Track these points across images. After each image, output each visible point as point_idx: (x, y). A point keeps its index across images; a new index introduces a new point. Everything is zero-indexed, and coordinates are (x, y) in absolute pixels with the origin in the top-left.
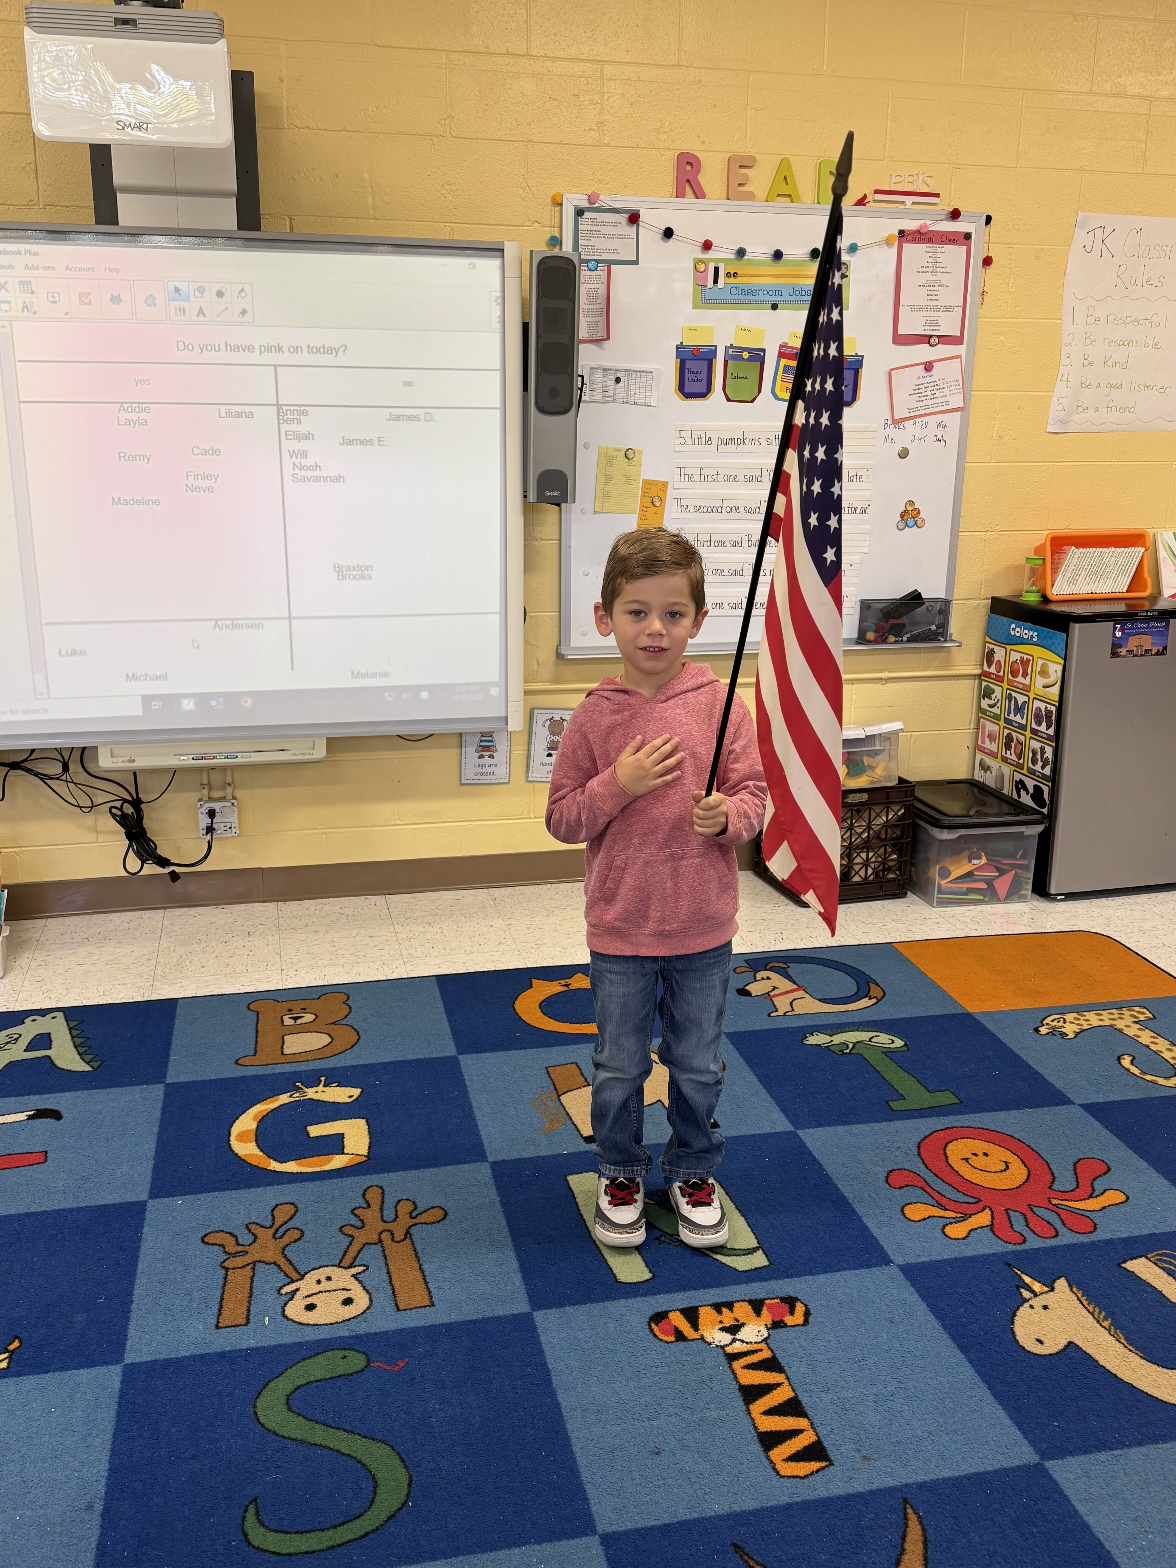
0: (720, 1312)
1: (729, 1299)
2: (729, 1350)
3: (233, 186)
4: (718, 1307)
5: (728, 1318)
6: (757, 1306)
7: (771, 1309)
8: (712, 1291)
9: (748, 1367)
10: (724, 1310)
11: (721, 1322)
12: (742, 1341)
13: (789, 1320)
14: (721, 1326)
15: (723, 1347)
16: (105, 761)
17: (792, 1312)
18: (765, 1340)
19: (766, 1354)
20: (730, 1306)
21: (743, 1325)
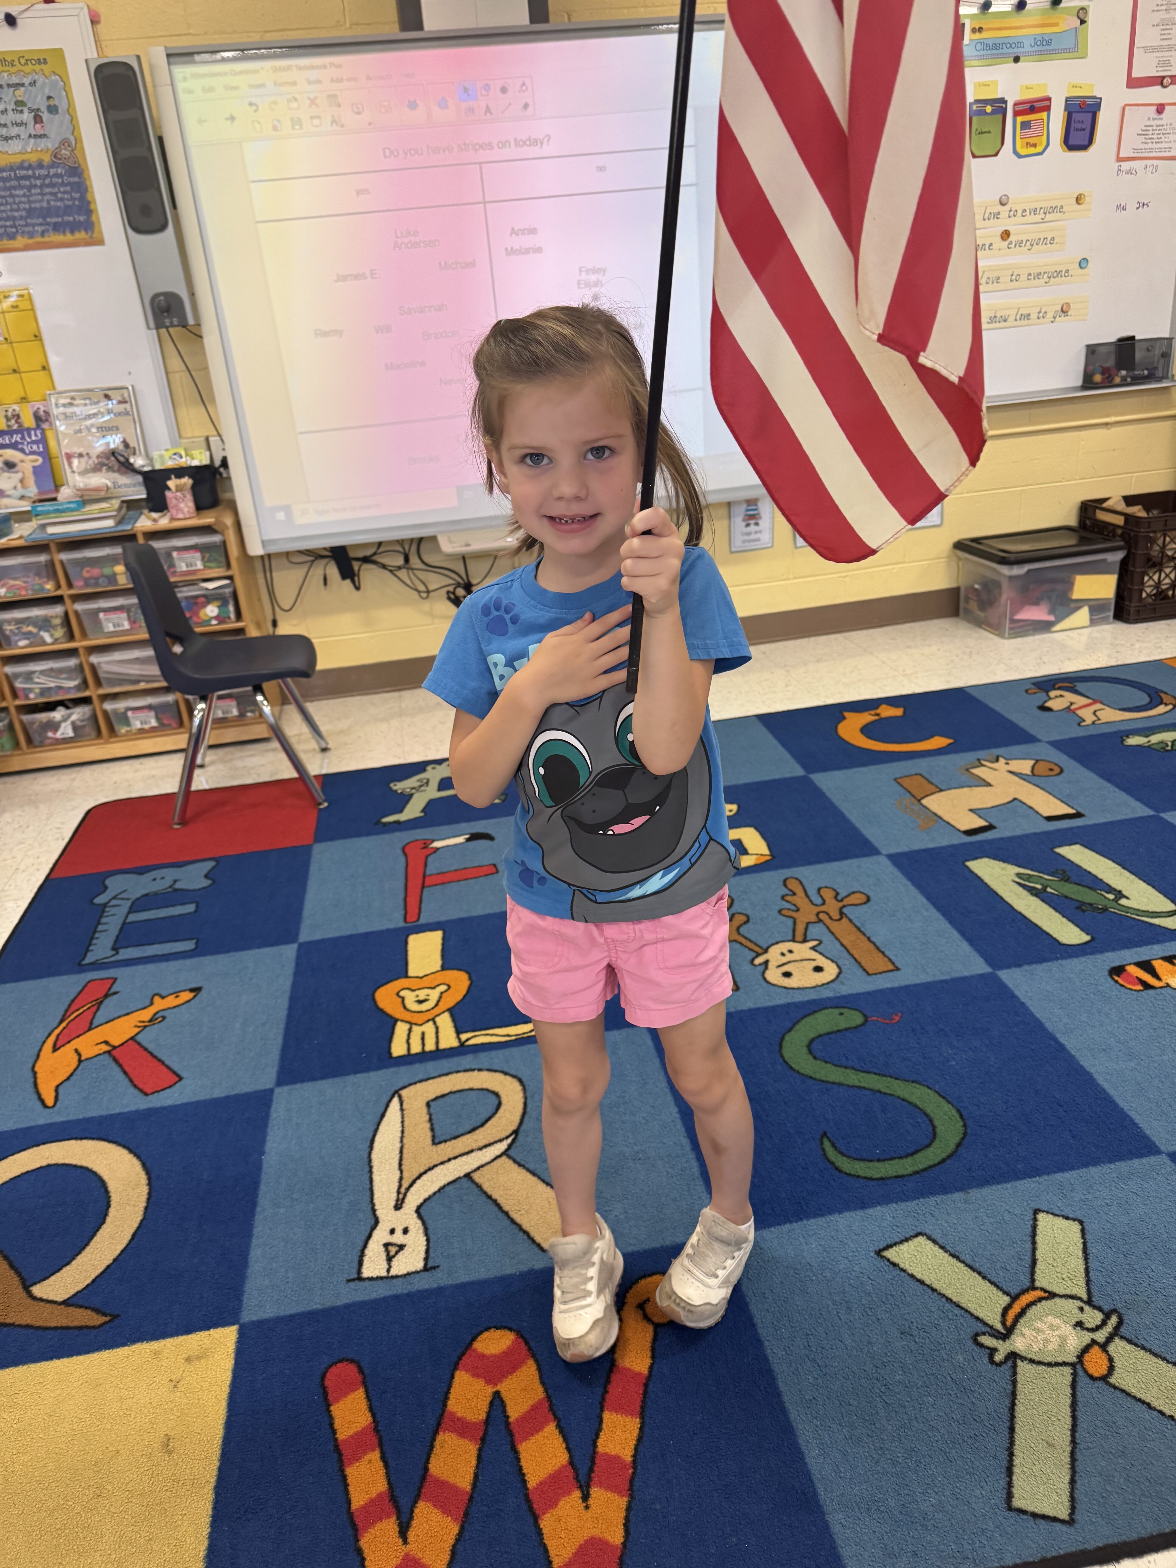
8: (1156, 947)
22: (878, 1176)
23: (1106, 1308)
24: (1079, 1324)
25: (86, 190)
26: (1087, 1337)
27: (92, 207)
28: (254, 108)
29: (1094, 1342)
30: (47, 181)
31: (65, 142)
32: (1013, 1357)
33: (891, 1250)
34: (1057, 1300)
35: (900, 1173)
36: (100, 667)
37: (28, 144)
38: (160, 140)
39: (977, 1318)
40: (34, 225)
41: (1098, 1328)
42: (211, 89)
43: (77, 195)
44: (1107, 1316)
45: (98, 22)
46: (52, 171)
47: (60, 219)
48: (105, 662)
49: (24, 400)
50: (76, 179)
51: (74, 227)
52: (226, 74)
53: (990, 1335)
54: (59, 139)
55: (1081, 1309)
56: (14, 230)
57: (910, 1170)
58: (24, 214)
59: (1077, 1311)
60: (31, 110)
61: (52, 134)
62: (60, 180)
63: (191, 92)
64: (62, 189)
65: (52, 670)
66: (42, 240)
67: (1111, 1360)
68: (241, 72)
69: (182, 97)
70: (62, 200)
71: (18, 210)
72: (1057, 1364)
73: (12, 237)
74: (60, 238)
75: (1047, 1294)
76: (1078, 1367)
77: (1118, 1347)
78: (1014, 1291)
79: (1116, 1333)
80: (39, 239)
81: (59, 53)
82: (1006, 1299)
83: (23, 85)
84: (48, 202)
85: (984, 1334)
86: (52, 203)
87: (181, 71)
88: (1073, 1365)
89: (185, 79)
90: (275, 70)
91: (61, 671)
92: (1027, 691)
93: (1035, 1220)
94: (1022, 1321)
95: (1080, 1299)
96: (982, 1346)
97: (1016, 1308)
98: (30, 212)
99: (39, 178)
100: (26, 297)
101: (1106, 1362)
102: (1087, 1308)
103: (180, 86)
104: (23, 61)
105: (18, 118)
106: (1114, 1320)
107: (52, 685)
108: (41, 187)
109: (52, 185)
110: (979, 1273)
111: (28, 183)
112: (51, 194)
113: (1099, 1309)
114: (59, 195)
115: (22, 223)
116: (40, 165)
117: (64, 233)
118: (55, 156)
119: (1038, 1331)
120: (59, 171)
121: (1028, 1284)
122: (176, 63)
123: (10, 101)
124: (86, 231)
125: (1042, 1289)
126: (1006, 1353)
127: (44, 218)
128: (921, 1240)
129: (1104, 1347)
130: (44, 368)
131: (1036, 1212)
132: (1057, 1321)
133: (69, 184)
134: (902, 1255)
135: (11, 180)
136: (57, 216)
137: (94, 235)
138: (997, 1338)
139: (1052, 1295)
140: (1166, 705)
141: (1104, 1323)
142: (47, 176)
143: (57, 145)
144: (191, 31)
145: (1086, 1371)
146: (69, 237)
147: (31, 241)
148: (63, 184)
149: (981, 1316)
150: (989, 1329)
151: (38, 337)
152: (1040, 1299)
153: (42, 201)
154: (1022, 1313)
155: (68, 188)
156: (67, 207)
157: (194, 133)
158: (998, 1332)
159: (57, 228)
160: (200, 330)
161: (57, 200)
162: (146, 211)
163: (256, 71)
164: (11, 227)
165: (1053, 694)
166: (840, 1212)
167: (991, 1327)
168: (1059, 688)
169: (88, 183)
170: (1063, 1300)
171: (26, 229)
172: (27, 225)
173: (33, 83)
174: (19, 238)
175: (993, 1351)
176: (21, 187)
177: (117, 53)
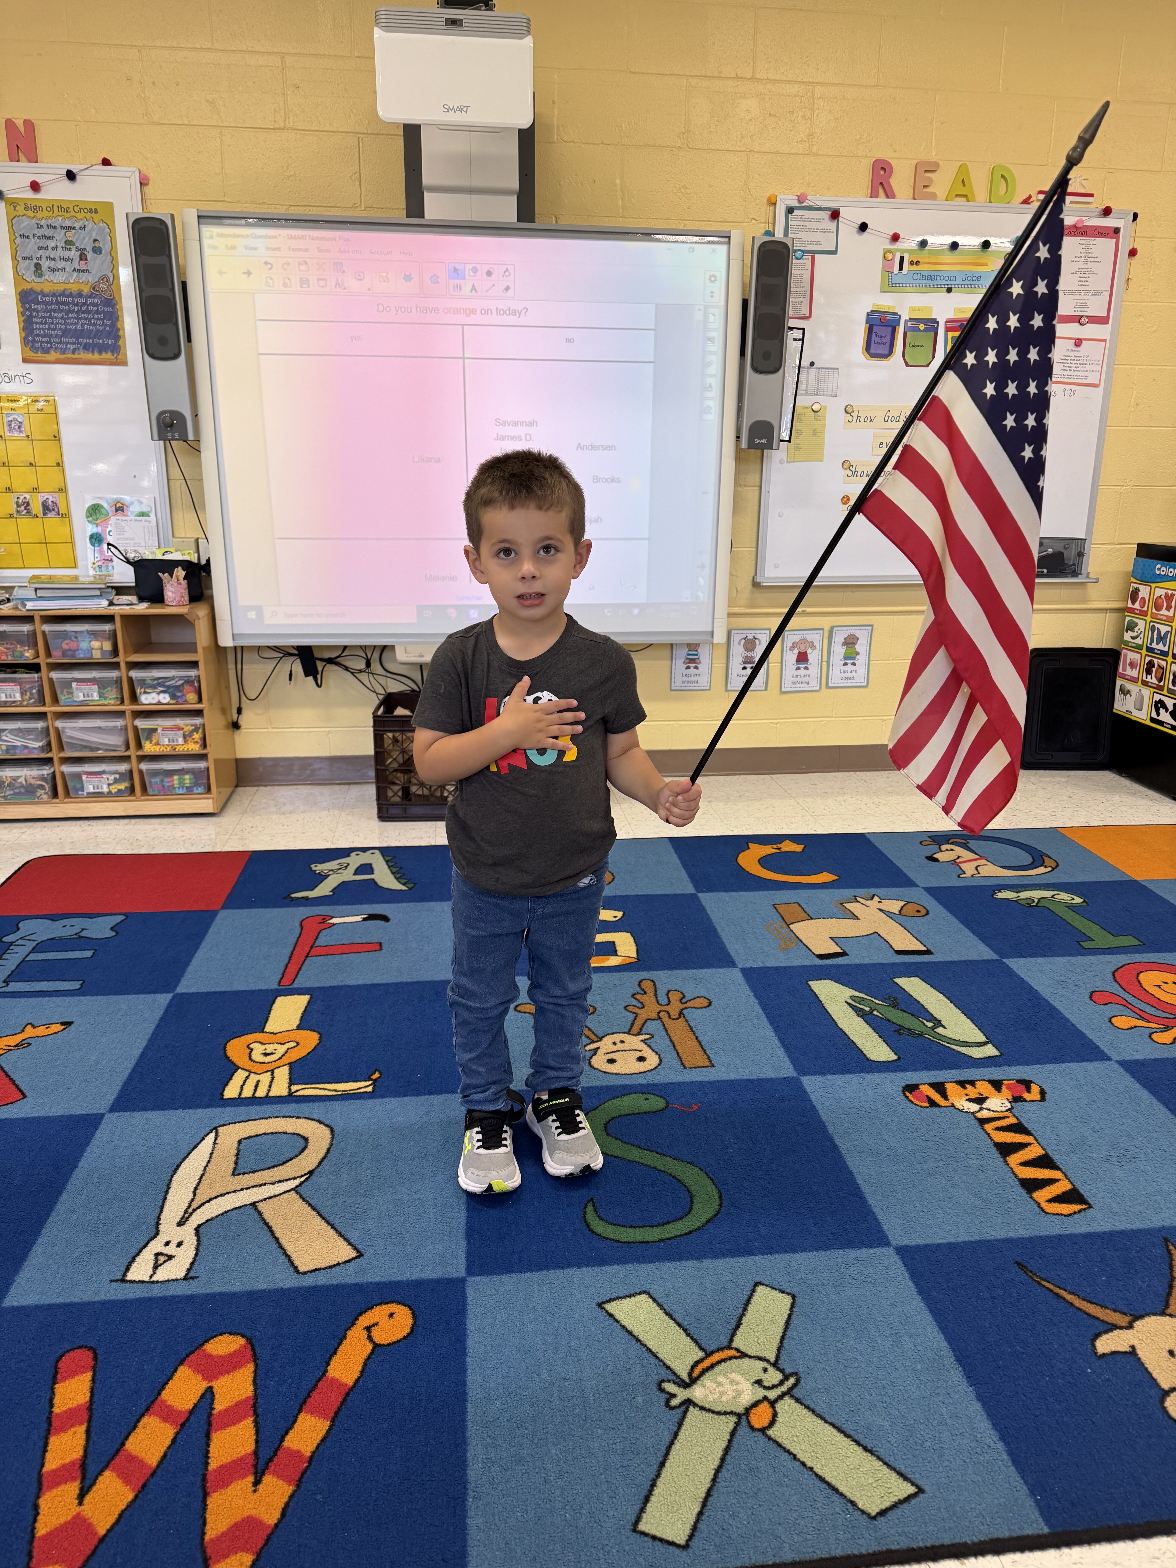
0: (965, 1088)
1: (971, 1079)
2: (979, 1115)
3: (515, 184)
4: (962, 1084)
5: (973, 1092)
6: (997, 1085)
7: (1009, 1087)
8: (954, 1071)
9: (998, 1129)
10: (967, 1086)
11: (967, 1095)
12: (989, 1110)
13: (1026, 1096)
14: (967, 1097)
15: (973, 1113)
16: (401, 655)
17: (1029, 1090)
18: (1010, 1110)
19: (1012, 1120)
20: (972, 1083)
21: (987, 1098)
22: (626, 1240)
23: (788, 1370)
24: (759, 1382)
25: (117, 319)
26: (761, 1393)
27: (121, 333)
28: (269, 266)
29: (765, 1398)
30: (84, 308)
31: (104, 278)
32: (689, 1403)
33: (612, 1303)
34: (746, 1360)
35: (647, 1239)
36: (64, 732)
37: (72, 276)
38: (184, 285)
39: (668, 1368)
40: (68, 343)
41: (774, 1387)
42: (233, 248)
43: (109, 323)
44: (786, 1378)
45: (147, 184)
46: (89, 301)
47: (91, 341)
48: (71, 729)
49: (35, 490)
50: (110, 309)
51: (102, 349)
52: (247, 236)
53: (674, 1383)
54: (99, 275)
55: (765, 1370)
56: (49, 345)
57: (656, 1238)
58: (60, 333)
59: (761, 1371)
60: (78, 249)
61: (94, 272)
62: (95, 308)
63: (215, 248)
64: (96, 316)
65: (19, 729)
66: (73, 356)
67: (775, 1415)
68: (261, 237)
69: (207, 251)
70: (94, 325)
71: (54, 330)
72: (725, 1413)
73: (47, 351)
74: (89, 356)
75: (739, 1354)
76: (744, 1417)
77: (786, 1406)
78: (709, 1349)
79: (789, 1392)
80: (70, 356)
81: (110, 206)
82: (701, 1354)
83: (74, 228)
84: (82, 325)
85: (669, 1381)
86: (86, 326)
87: (210, 232)
88: (739, 1416)
89: (211, 237)
90: (291, 237)
91: (29, 731)
92: (921, 843)
93: (753, 1291)
94: (708, 1374)
95: (768, 1361)
96: (662, 1390)
97: (707, 1363)
98: (65, 333)
99: (77, 305)
100: (52, 403)
101: (770, 1415)
102: (771, 1369)
103: (206, 242)
104: (76, 209)
105: (66, 254)
106: (792, 1381)
107: (19, 744)
108: (77, 313)
109: (88, 312)
110: (685, 1330)
111: (67, 308)
112: (86, 319)
113: (782, 1371)
114: (93, 321)
115: (56, 340)
116: (80, 295)
117: (93, 352)
118: (94, 289)
119: (720, 1384)
120: (96, 301)
121: (725, 1344)
122: (206, 224)
123: (60, 241)
124: (113, 352)
125: (737, 1350)
126: (682, 1399)
127: (77, 340)
128: (644, 1297)
129: (773, 1403)
130: (58, 464)
131: (757, 1284)
132: (739, 1378)
133: (103, 312)
134: (622, 1309)
135: (53, 304)
136: (89, 338)
137: (119, 357)
138: (679, 1386)
139: (744, 1355)
140: (1046, 867)
141: (781, 1383)
142: (84, 304)
143: (97, 280)
144: (226, 199)
145: (749, 1422)
146: (96, 356)
147: (63, 356)
148: (97, 312)
149: (672, 1366)
150: (674, 1378)
151: (57, 438)
152: (731, 1358)
153: (78, 323)
154: (712, 1367)
155: (102, 316)
156: (98, 331)
157: (214, 282)
158: (683, 1381)
159: (86, 347)
160: (199, 445)
161: (91, 325)
162: (163, 341)
163: (275, 237)
164: (47, 343)
165: (944, 847)
166: (579, 1267)
167: (678, 1377)
168: (952, 843)
169: (119, 313)
170: (752, 1360)
171: (60, 346)
172: (60, 343)
173: (83, 228)
174: (52, 352)
175: (673, 1396)
176: (60, 311)
177: (158, 210)
